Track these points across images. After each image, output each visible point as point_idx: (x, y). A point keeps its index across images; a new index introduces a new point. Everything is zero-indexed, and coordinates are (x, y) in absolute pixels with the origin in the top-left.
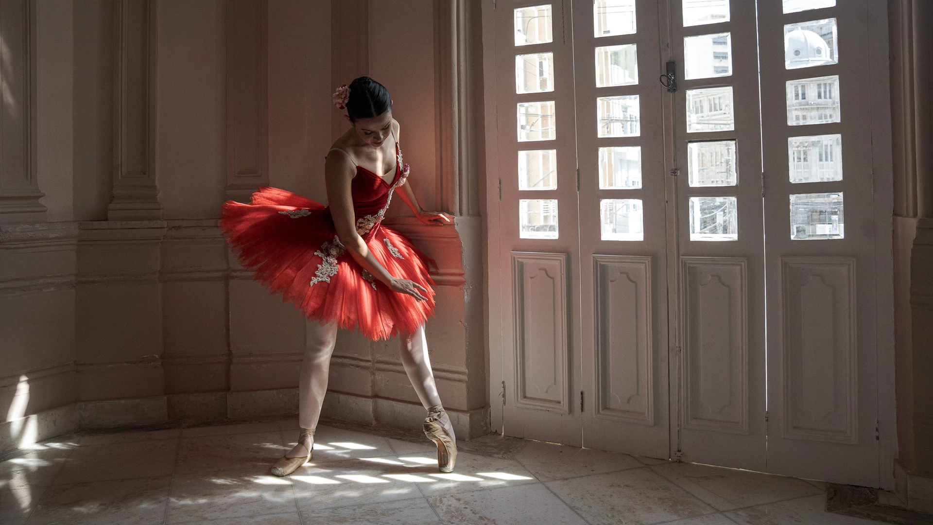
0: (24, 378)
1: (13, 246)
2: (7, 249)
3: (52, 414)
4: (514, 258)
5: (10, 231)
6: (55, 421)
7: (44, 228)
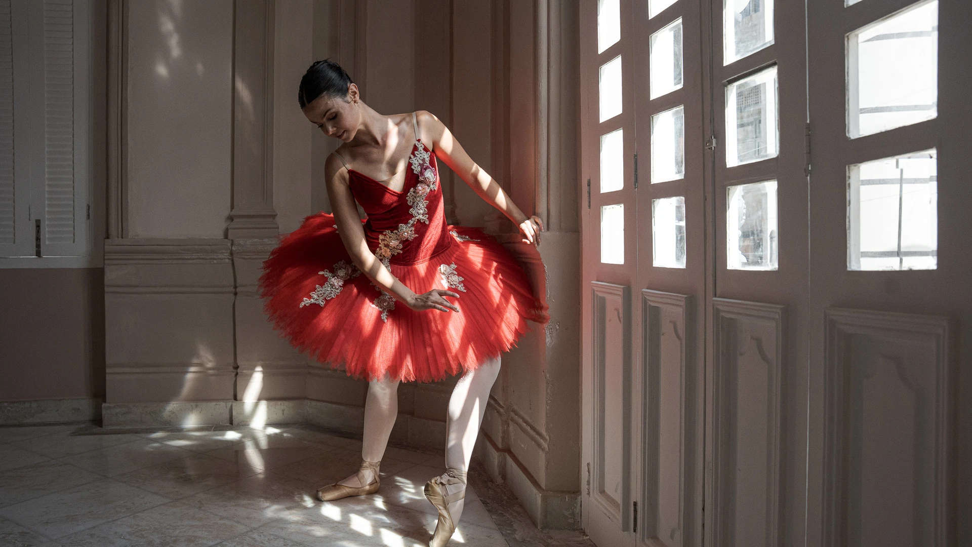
0: (259, 369)
1: (248, 257)
2: (244, 259)
3: (281, 404)
4: (594, 291)
5: (242, 244)
6: (283, 411)
7: (273, 243)
